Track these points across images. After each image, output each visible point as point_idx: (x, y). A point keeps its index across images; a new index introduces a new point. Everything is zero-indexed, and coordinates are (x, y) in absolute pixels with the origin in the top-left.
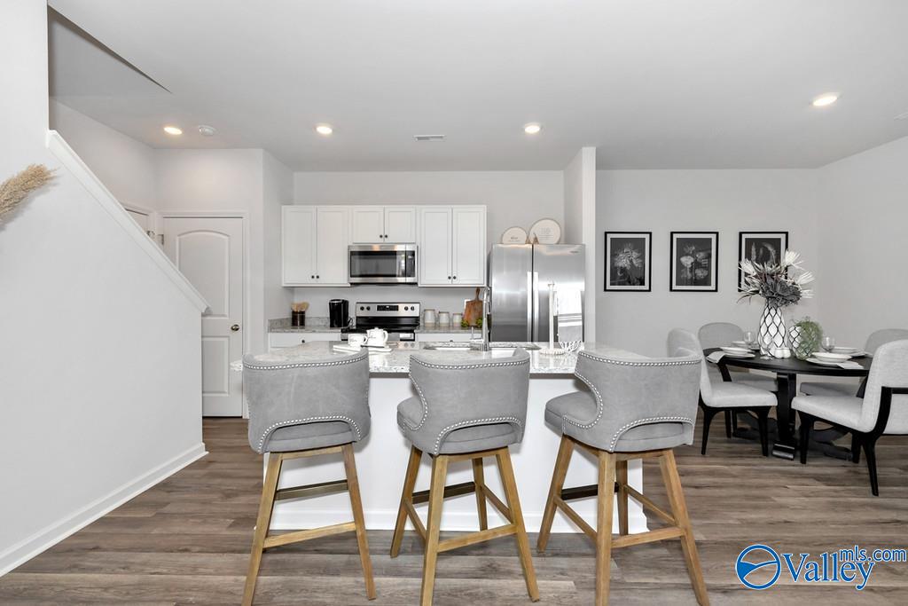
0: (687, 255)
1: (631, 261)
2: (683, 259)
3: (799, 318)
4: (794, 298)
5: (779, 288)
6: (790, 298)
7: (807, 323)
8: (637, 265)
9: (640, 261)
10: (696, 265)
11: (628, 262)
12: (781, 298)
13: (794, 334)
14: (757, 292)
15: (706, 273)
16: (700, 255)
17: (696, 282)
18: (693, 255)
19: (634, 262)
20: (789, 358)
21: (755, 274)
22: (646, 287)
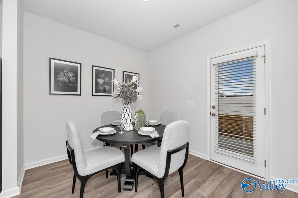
0: (100, 78)
1: (69, 78)
2: (99, 80)
3: (138, 109)
4: (134, 98)
5: (128, 93)
6: (133, 99)
7: (140, 111)
8: (72, 80)
9: (75, 78)
10: (105, 83)
11: (67, 78)
12: (129, 99)
13: (135, 117)
14: (119, 95)
15: (109, 88)
16: (107, 79)
17: (104, 92)
18: (103, 79)
19: (71, 79)
20: (132, 130)
21: (119, 85)
22: (78, 93)
